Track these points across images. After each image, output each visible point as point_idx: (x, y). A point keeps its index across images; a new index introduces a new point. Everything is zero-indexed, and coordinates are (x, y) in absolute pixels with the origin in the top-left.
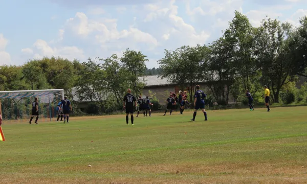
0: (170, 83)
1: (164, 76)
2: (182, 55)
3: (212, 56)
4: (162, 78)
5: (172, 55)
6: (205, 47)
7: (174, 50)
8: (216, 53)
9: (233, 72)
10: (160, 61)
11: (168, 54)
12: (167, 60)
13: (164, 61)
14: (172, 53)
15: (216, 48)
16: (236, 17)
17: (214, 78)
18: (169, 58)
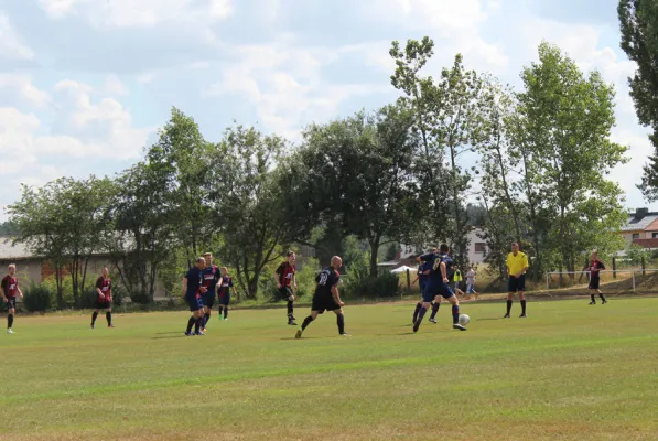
0: (30, 254)
1: (19, 240)
2: (59, 197)
3: (122, 200)
4: (13, 245)
5: (36, 196)
6: (106, 182)
7: (42, 186)
8: (130, 195)
9: (165, 235)
10: (9, 207)
11: (28, 193)
12: (26, 206)
13: (19, 208)
14: (36, 191)
15: (130, 185)
16: (174, 120)
17: (126, 245)
18: (30, 202)
